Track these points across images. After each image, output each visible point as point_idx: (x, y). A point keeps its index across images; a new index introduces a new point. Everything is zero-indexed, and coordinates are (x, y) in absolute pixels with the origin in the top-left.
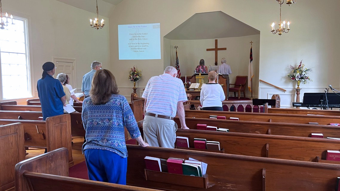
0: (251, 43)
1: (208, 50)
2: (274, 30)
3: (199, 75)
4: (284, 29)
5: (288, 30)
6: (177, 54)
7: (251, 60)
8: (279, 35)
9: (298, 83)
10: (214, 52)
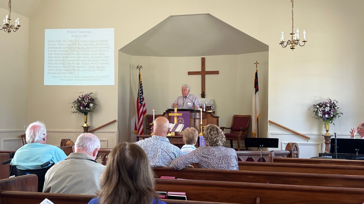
0: (257, 63)
1: (190, 73)
2: (283, 42)
3: (173, 110)
4: (298, 40)
5: (304, 42)
6: (141, 77)
7: (257, 90)
8: (291, 49)
10: (199, 77)
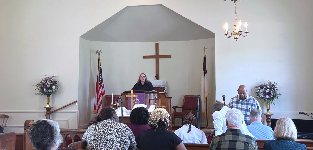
0: (205, 49)
1: (145, 57)
2: (228, 33)
3: (130, 92)
4: (240, 32)
5: (246, 33)
7: (205, 73)
8: (235, 39)
9: (267, 107)
